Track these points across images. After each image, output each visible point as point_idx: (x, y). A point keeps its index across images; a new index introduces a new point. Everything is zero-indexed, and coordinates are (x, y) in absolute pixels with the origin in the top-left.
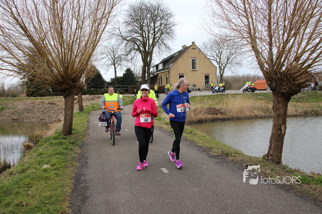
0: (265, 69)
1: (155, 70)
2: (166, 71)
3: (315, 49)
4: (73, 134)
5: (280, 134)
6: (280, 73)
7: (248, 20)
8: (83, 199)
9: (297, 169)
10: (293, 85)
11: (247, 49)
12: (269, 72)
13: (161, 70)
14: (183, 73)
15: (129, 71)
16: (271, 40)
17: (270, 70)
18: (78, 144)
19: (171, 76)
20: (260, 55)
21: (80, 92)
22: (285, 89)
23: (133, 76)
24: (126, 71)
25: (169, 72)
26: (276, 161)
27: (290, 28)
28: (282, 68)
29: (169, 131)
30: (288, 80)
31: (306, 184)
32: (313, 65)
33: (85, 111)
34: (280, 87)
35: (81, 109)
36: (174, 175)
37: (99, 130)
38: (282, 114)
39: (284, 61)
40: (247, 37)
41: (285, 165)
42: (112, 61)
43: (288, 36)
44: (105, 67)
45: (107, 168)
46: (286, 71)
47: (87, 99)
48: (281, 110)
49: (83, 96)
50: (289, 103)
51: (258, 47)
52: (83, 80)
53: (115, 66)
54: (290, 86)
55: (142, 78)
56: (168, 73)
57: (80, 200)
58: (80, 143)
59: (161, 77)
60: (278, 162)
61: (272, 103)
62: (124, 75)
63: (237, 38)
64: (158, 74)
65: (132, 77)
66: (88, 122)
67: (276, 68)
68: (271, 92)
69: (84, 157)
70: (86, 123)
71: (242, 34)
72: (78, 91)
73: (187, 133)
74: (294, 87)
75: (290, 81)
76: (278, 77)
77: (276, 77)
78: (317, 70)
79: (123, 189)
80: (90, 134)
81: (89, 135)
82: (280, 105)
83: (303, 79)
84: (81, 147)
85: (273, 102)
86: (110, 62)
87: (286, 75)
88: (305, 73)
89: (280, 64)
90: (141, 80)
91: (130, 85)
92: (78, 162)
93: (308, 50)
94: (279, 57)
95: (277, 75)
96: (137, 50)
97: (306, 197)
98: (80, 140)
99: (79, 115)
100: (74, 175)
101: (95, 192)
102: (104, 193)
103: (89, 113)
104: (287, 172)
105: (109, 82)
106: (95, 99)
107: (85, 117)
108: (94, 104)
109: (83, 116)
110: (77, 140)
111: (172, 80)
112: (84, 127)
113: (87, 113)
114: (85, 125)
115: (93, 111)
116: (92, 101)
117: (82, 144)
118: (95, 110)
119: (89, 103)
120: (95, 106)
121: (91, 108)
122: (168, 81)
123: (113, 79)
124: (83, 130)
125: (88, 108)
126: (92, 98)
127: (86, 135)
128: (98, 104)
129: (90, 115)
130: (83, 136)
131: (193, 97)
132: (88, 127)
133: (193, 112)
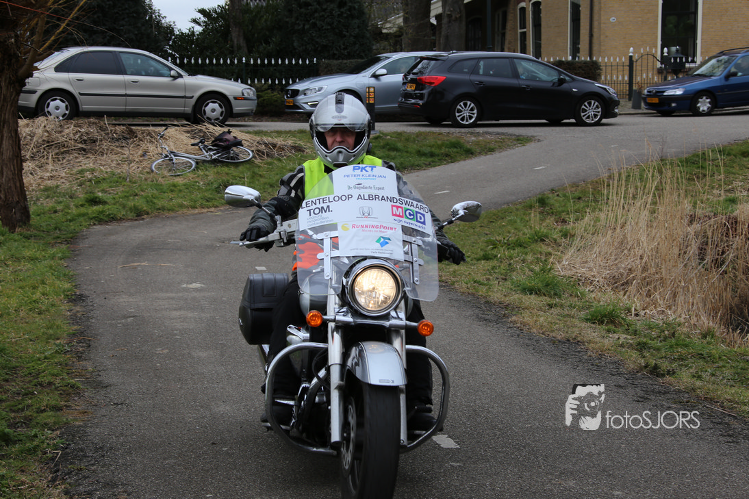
18: (34, 450)
37: (159, 350)
47: (49, 144)
58: (50, 439)
59: (537, 6)
66: (76, 299)
70: (65, 307)
80: (104, 378)
81: (99, 386)
90: (400, 21)
91: (333, 57)
98: (49, 417)
103: (72, 239)
105: (193, 32)
106: (105, 145)
107: (51, 267)
108: (98, 182)
109: (32, 259)
110: (28, 422)
111: (613, 19)
112: (51, 331)
113: (59, 238)
114: (59, 322)
115: (95, 227)
116: (86, 161)
117: (68, 450)
118: (106, 222)
119: (63, 175)
120: (103, 191)
121: (82, 205)
122: (588, 27)
123: (218, 11)
124: (52, 356)
125: (59, 207)
126: (85, 142)
127: (79, 385)
128: (125, 179)
129: (78, 255)
130: (61, 394)
132: (81, 333)
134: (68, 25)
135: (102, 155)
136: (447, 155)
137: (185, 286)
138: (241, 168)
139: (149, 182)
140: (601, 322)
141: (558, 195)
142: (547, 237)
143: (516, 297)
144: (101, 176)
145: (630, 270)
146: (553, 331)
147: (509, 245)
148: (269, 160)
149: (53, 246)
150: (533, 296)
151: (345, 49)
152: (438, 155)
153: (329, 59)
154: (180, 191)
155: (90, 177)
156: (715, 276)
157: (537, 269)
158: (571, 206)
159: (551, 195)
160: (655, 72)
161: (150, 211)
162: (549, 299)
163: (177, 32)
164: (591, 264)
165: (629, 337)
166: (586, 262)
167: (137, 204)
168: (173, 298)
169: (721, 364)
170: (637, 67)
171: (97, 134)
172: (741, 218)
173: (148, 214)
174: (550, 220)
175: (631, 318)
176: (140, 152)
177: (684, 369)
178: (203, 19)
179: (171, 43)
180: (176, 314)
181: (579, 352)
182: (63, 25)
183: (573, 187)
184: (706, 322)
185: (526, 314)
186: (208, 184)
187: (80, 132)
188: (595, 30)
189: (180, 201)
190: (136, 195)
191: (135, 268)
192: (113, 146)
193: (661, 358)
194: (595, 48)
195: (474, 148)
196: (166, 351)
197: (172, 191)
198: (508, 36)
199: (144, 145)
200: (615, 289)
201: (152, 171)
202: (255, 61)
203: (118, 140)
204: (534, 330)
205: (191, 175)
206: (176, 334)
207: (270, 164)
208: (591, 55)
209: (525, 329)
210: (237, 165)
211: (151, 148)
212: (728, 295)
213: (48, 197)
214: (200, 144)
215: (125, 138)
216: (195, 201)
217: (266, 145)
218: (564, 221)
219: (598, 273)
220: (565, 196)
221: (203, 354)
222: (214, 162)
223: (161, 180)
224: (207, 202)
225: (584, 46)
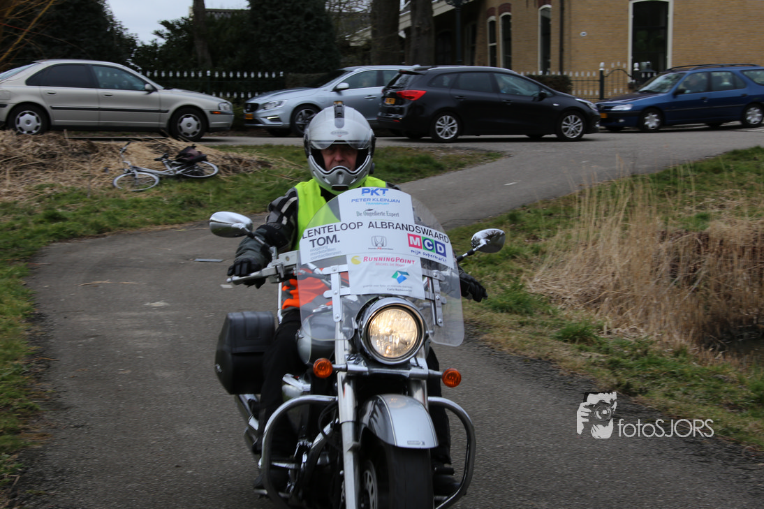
23: (321, 10)
37: (121, 371)
47: (7, 158)
59: (507, 19)
65: (309, 17)
66: (35, 318)
70: (23, 326)
80: (64, 400)
81: (59, 407)
90: (368, 34)
91: (300, 70)
98: (7, 441)
103: (31, 257)
105: (156, 46)
106: (65, 160)
107: (9, 286)
108: (58, 198)
111: (583, 34)
112: (8, 352)
113: (16, 255)
114: (17, 343)
115: (55, 244)
116: (45, 176)
117: (26, 475)
118: (67, 239)
119: (21, 190)
120: (63, 207)
121: (41, 222)
122: (558, 42)
123: (182, 23)
124: (10, 378)
125: (17, 224)
126: (44, 157)
127: (38, 407)
128: (85, 195)
129: (36, 273)
130: (19, 416)
131: (735, 152)
132: (41, 353)
133: (747, 258)
134: (26, 37)
135: (62, 170)
136: (417, 171)
137: (148, 304)
138: (206, 184)
139: (110, 198)
140: (573, 341)
141: (529, 212)
142: (517, 253)
143: (487, 315)
144: (60, 192)
145: (602, 287)
146: (524, 350)
147: (480, 262)
148: (235, 175)
149: (11, 263)
150: (504, 314)
151: (312, 62)
152: (407, 171)
153: (296, 73)
154: (143, 207)
155: (49, 192)
156: (687, 294)
157: (508, 286)
158: (543, 222)
159: (522, 212)
160: (626, 87)
161: (112, 227)
162: (520, 317)
163: (139, 45)
164: (562, 282)
165: (601, 355)
166: (558, 279)
167: (99, 221)
168: (135, 317)
169: (693, 382)
170: (608, 82)
171: (57, 149)
172: (713, 235)
173: (109, 230)
174: (521, 237)
175: (604, 336)
176: (102, 168)
177: (657, 388)
179: (133, 55)
180: (139, 333)
181: (552, 370)
182: (21, 37)
183: (544, 203)
184: (678, 339)
185: (498, 332)
186: (172, 200)
187: (39, 146)
188: (566, 45)
189: (143, 217)
190: (98, 211)
191: (97, 286)
192: (73, 161)
193: (634, 376)
194: (566, 63)
196: (128, 372)
197: (135, 207)
198: (478, 51)
199: (105, 160)
200: (587, 307)
201: (114, 187)
202: (220, 74)
203: (78, 154)
204: (505, 349)
205: (154, 191)
206: (139, 355)
207: (235, 179)
208: (561, 69)
209: (496, 347)
210: (202, 180)
211: (113, 163)
212: (700, 313)
213: (5, 213)
214: (164, 159)
215: (86, 153)
216: (159, 218)
217: (232, 160)
218: (535, 238)
219: (570, 290)
220: (536, 212)
221: (167, 375)
222: (178, 177)
223: (123, 196)
224: (171, 219)
225: (554, 60)
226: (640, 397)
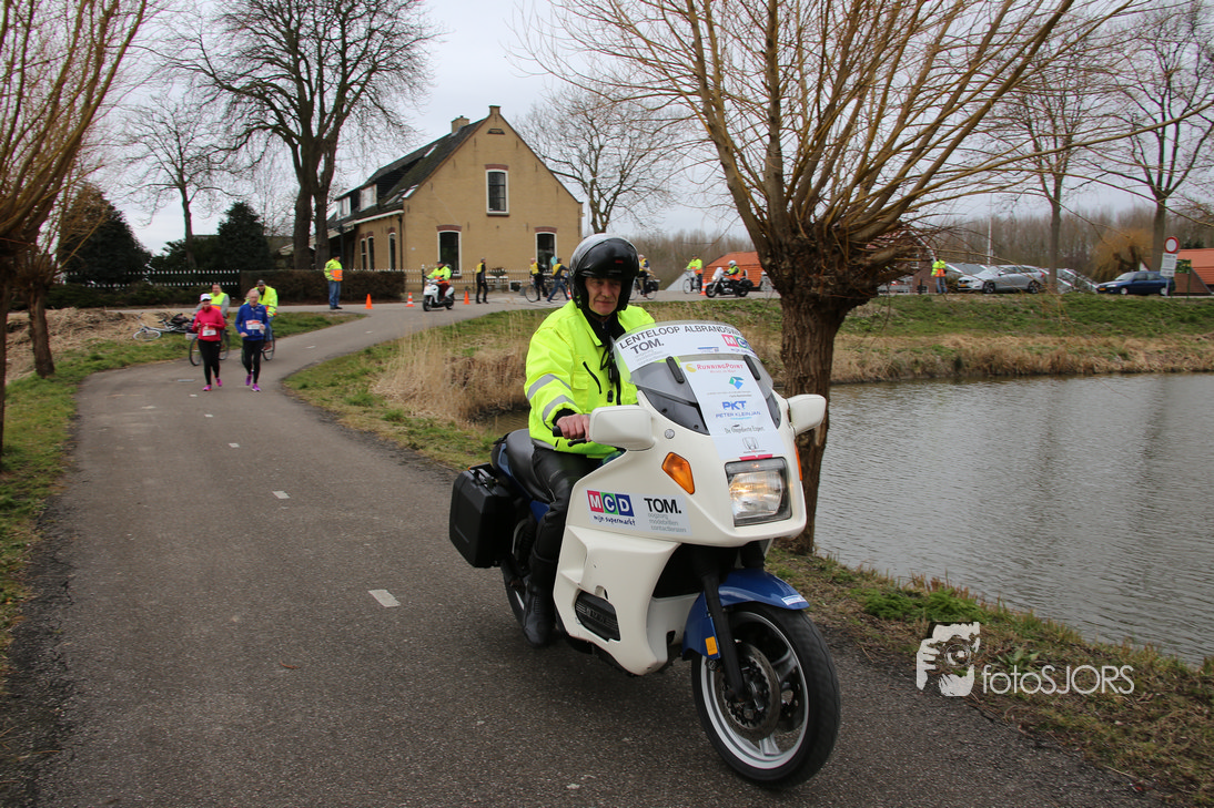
0: (755, 213)
1: (348, 212)
2: (391, 216)
3: (925, 143)
4: (9, 471)
5: (807, 446)
6: (808, 227)
7: (695, 27)
8: (46, 738)
9: (866, 568)
10: (852, 269)
11: (691, 137)
12: (767, 223)
13: (371, 212)
14: (457, 223)
15: (241, 213)
16: (776, 104)
17: (773, 215)
18: (27, 512)
19: (409, 234)
20: (738, 160)
21: (36, 297)
22: (826, 285)
23: (260, 235)
24: (230, 213)
25: (401, 221)
26: (795, 545)
27: (843, 63)
28: (814, 209)
29: (402, 444)
30: (834, 252)
31: (898, 619)
32: (917, 202)
33: (59, 376)
34: (807, 279)
35: (45, 365)
36: (423, 617)
37: (119, 448)
38: (813, 373)
39: (822, 182)
40: (689, 90)
41: (825, 557)
42: (173, 171)
43: (837, 92)
44: (145, 196)
45: (153, 602)
46: (829, 218)
47: (70, 324)
48: (812, 359)
49: (51, 314)
50: (838, 337)
51: (730, 130)
52: (48, 247)
53: (184, 193)
54: (840, 272)
55: (295, 243)
56: (396, 224)
57: (36, 741)
58: (38, 504)
59: (371, 240)
60: (802, 547)
61: (779, 336)
62: (224, 228)
63: (655, 93)
64: (357, 226)
65: (253, 238)
66: (75, 418)
67: (793, 208)
68: (777, 295)
69: (55, 561)
70: (66, 424)
71: (673, 79)
72: (30, 290)
73: (472, 453)
74: (855, 277)
75: (842, 256)
76: (799, 239)
77: (794, 242)
78: (933, 221)
79: (217, 683)
80: (80, 466)
81: (76, 470)
82: (808, 343)
83: (885, 249)
84: (40, 522)
85: (784, 332)
86: (162, 177)
87: (828, 235)
88: (891, 227)
89: (806, 193)
90: (292, 249)
91: (249, 269)
92: (27, 584)
93: (904, 145)
94: (804, 167)
95: (796, 232)
96: (275, 129)
97: (896, 667)
98: (40, 491)
99: (34, 393)
100: (9, 641)
101: (102, 704)
102: (139, 703)
103: (80, 381)
104: (834, 580)
105: (163, 257)
106: (105, 324)
107: (62, 399)
108: (100, 346)
109: (53, 394)
110: (27, 494)
111: (413, 249)
112: (54, 438)
113: (71, 381)
114: (61, 433)
115: (95, 374)
116: (93, 334)
117: (48, 511)
118: (103, 371)
119: (78, 342)
120: (102, 352)
121: (88, 361)
122: (400, 253)
123: (179, 243)
124: (51, 453)
125: (74, 362)
126: (92, 322)
127: (63, 470)
128: (116, 344)
129: (81, 391)
130: (51, 476)
131: (492, 314)
132: (73, 439)
133: (495, 372)
135: (103, 330)
136: (315, 325)
137: (143, 407)
139: (131, 345)
140: (392, 420)
141: (377, 348)
143: (345, 407)
144: (101, 343)
146: (362, 427)
147: (347, 377)
149: (68, 385)
150: (356, 406)
151: (255, 265)
153: (246, 270)
154: (150, 350)
155: (95, 343)
156: (462, 391)
157: (362, 390)
158: (383, 354)
159: (373, 348)
161: (131, 363)
163: (154, 256)
164: (393, 387)
165: (405, 428)
166: (390, 386)
167: (123, 359)
168: (134, 416)
169: (453, 440)
172: (478, 359)
174: (373, 362)
175: (411, 417)
176: (127, 328)
177: (431, 444)
178: (169, 247)
179: (149, 262)
180: (134, 425)
181: (375, 438)
182: (73, 254)
183: (388, 343)
184: (451, 418)
185: (349, 417)
186: (168, 346)
188: (404, 254)
189: (150, 356)
190: (123, 353)
191: (115, 398)
192: (110, 324)
193: (420, 439)
194: (404, 264)
195: (332, 322)
196: (122, 448)
197: (145, 350)
198: (356, 257)
199: (130, 323)
200: (404, 401)
201: (134, 339)
203: (113, 320)
204: (352, 427)
205: (157, 341)
206: (131, 438)
208: (402, 268)
209: (346, 426)
211: (134, 325)
212: (468, 402)
214: (164, 321)
215: (118, 319)
216: (159, 356)
218: (380, 363)
219: (397, 391)
220: (383, 348)
222: (173, 332)
223: (139, 344)
224: (167, 357)
225: (398, 263)
226: (421, 451)
